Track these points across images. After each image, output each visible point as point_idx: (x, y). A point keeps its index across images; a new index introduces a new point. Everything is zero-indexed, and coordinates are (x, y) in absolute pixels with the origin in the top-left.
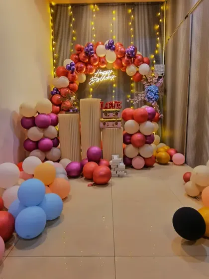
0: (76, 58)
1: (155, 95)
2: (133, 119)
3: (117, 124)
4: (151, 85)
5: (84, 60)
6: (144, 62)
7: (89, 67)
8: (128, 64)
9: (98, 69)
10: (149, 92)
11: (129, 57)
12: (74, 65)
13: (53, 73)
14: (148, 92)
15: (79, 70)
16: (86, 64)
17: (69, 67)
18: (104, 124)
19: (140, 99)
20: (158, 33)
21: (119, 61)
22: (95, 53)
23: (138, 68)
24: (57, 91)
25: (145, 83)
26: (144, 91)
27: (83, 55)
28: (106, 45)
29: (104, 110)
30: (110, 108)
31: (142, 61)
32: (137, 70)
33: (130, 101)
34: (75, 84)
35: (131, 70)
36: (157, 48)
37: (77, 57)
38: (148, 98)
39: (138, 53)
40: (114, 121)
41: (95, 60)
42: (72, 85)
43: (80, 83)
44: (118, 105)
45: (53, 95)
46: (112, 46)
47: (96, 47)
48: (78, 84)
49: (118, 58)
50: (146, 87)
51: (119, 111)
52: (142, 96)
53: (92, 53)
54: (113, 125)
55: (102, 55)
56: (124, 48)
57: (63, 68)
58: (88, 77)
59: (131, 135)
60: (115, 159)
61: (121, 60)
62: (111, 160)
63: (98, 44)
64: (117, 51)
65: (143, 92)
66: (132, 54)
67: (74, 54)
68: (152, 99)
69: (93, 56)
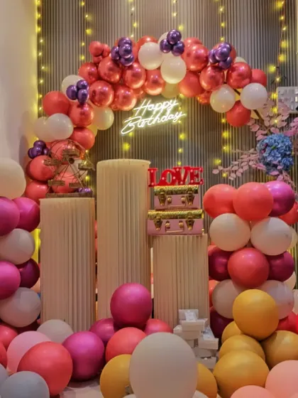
0: (90, 74)
1: (284, 156)
2: (233, 211)
3: (191, 223)
4: (272, 133)
5: (109, 76)
6: (252, 81)
7: (122, 92)
8: (215, 84)
9: (143, 98)
10: (268, 150)
11: (217, 68)
12: (84, 87)
13: (36, 109)
14: (264, 150)
15: (98, 99)
16: (115, 86)
17: (73, 91)
18: (159, 224)
19: (246, 168)
20: (282, 18)
21: (193, 79)
22: (137, 61)
23: (239, 93)
24: (43, 148)
25: (255, 128)
26: (254, 147)
27: (107, 64)
28: (162, 42)
29: (157, 188)
30: (173, 183)
31: (248, 78)
32: (238, 98)
33: (221, 172)
34: (86, 133)
35: (221, 99)
36: (282, 51)
37: (93, 69)
38: (268, 164)
39: (238, 59)
40: (182, 217)
41: (136, 76)
42: (79, 134)
43: (99, 131)
44: (193, 176)
45: (33, 157)
46: (176, 44)
47: (139, 48)
48: (96, 134)
49: (190, 72)
50: (260, 137)
51: (196, 192)
52: (250, 159)
53: (129, 60)
54: (182, 227)
55: (152, 66)
56: (205, 49)
57: (61, 95)
58: (120, 115)
59: (228, 254)
60: (188, 321)
61: (198, 77)
62: (178, 323)
63: (142, 42)
64: (189, 55)
65: (252, 150)
66: (225, 61)
67: (87, 64)
68: (275, 166)
69: (131, 67)
